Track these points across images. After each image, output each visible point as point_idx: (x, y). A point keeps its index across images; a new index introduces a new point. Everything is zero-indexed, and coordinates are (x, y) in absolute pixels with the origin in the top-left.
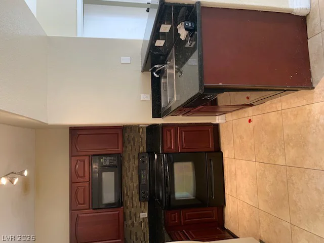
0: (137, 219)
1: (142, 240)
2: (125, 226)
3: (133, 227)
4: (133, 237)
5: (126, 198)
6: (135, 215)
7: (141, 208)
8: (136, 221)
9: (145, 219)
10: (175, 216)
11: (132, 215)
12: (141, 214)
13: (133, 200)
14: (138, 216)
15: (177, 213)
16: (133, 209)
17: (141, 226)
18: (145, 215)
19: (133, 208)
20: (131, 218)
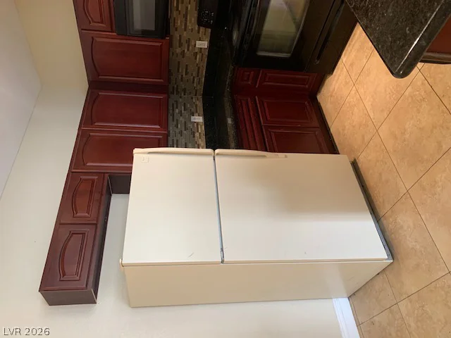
0: (190, 47)
1: (194, 75)
2: (171, 53)
3: (183, 57)
4: (182, 71)
5: (175, 14)
6: (188, 41)
7: (199, 32)
8: (188, 50)
9: (203, 50)
10: (249, 75)
11: (183, 41)
12: (197, 42)
13: (186, 20)
14: (193, 44)
15: (252, 73)
16: (185, 33)
17: (196, 59)
18: (203, 44)
19: (185, 30)
20: (181, 45)
